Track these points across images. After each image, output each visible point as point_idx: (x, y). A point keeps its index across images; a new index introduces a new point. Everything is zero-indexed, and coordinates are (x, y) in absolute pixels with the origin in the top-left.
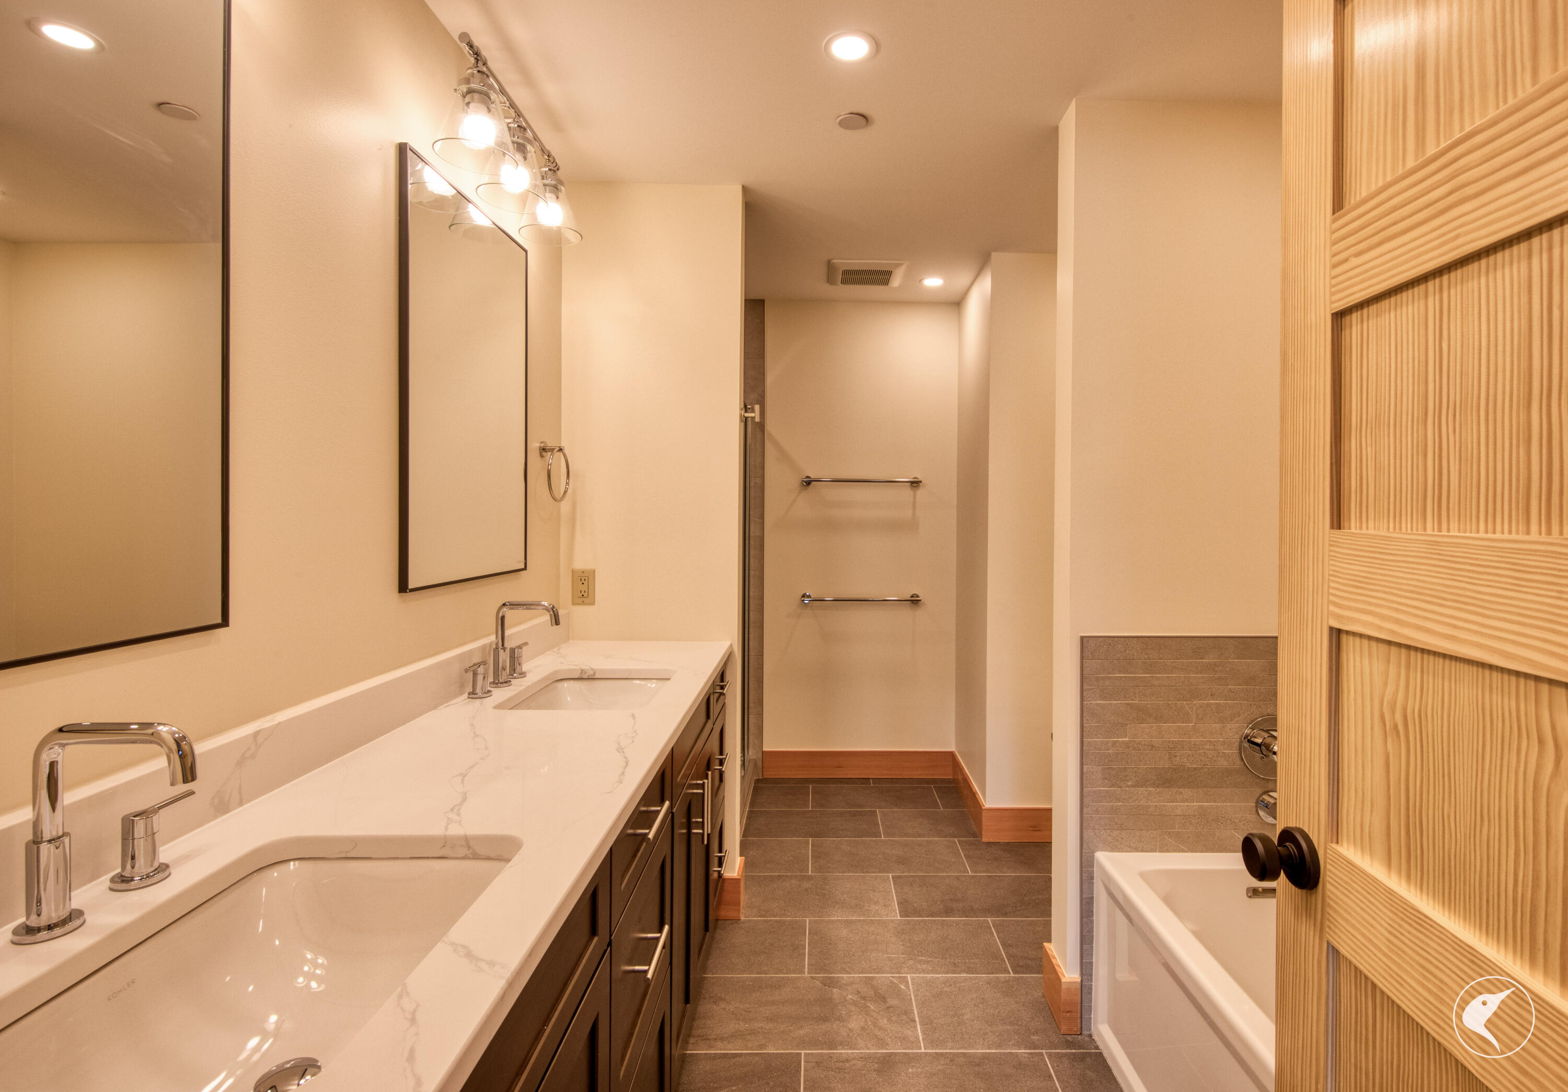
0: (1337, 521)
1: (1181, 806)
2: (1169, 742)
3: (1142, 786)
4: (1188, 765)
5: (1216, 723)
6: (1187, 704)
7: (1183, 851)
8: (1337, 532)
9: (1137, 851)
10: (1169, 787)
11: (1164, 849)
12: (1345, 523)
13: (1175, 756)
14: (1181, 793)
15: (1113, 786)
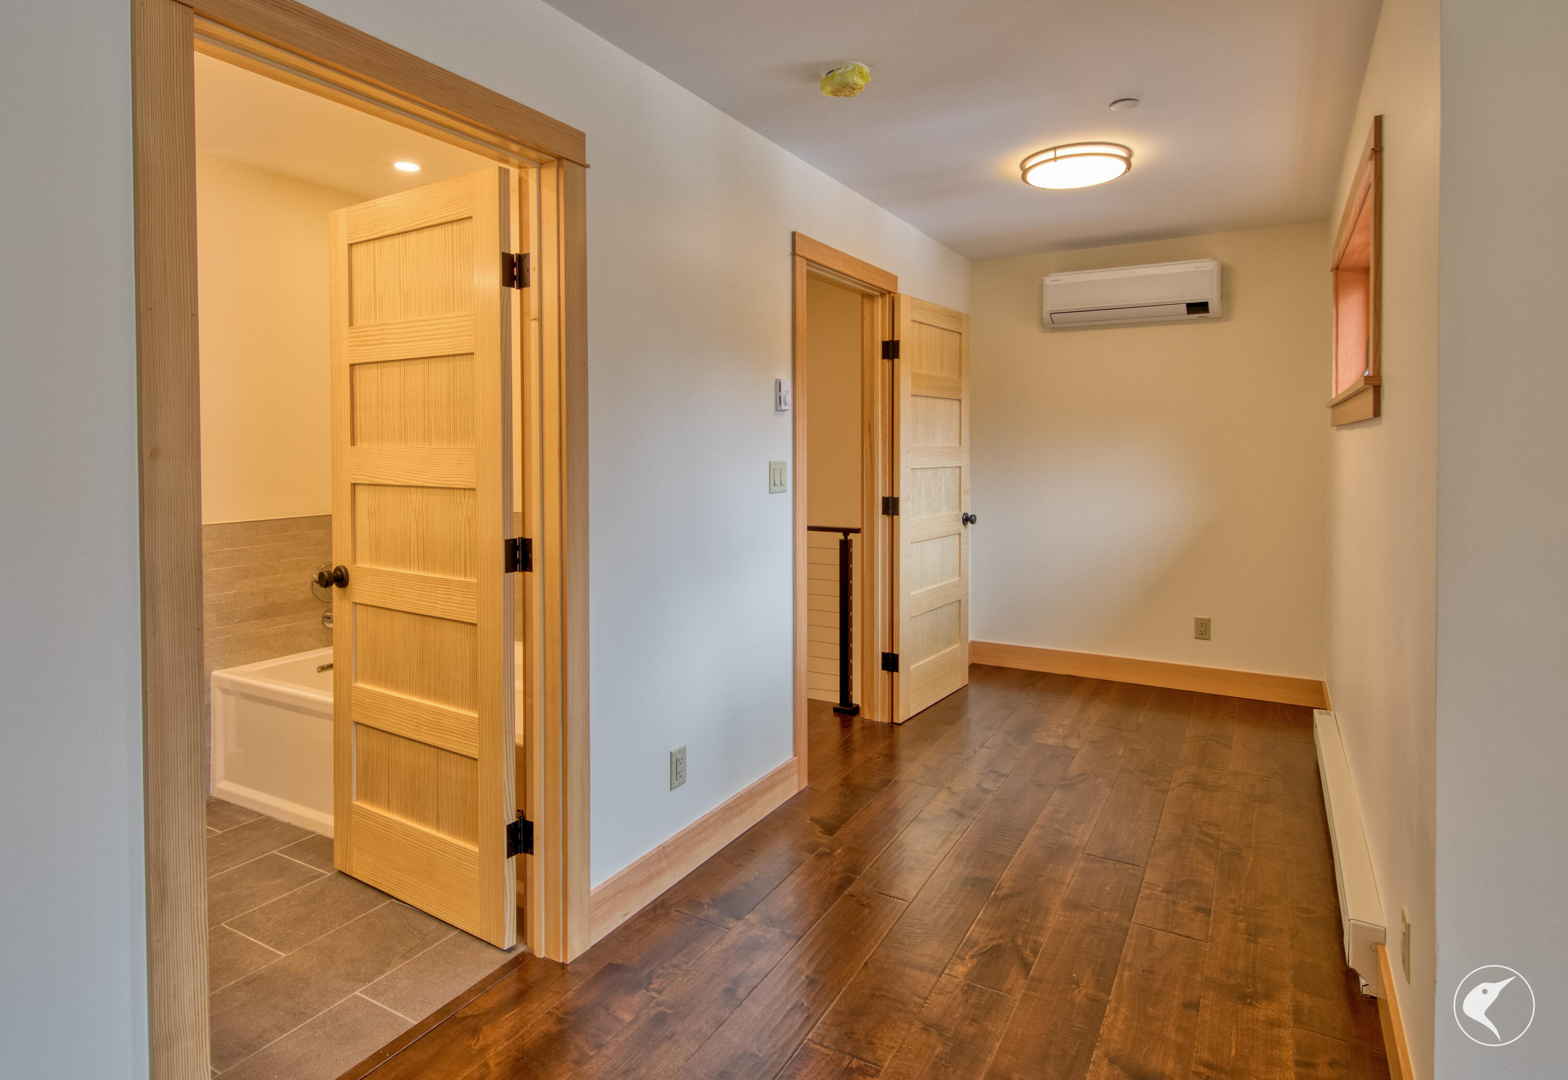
0: (353, 443)
1: (273, 629)
2: (264, 589)
3: (246, 621)
4: (278, 602)
5: (296, 572)
6: (277, 563)
7: (275, 657)
8: (353, 447)
9: (244, 664)
10: (265, 618)
11: (262, 659)
12: (355, 444)
13: (269, 597)
14: (273, 621)
15: (225, 625)
